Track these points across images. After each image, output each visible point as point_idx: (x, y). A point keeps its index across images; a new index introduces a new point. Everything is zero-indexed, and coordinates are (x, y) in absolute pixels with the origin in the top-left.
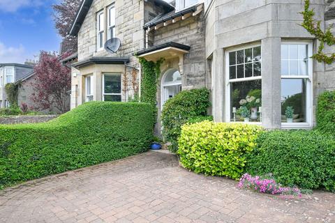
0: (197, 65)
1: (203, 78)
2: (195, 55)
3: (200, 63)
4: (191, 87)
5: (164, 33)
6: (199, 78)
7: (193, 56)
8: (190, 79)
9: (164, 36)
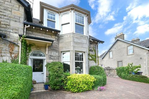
0: (55, 53)
1: (58, 58)
2: (54, 48)
3: (56, 52)
4: (52, 61)
5: (35, 32)
6: (56, 58)
7: (53, 48)
8: (52, 57)
9: (34, 33)
